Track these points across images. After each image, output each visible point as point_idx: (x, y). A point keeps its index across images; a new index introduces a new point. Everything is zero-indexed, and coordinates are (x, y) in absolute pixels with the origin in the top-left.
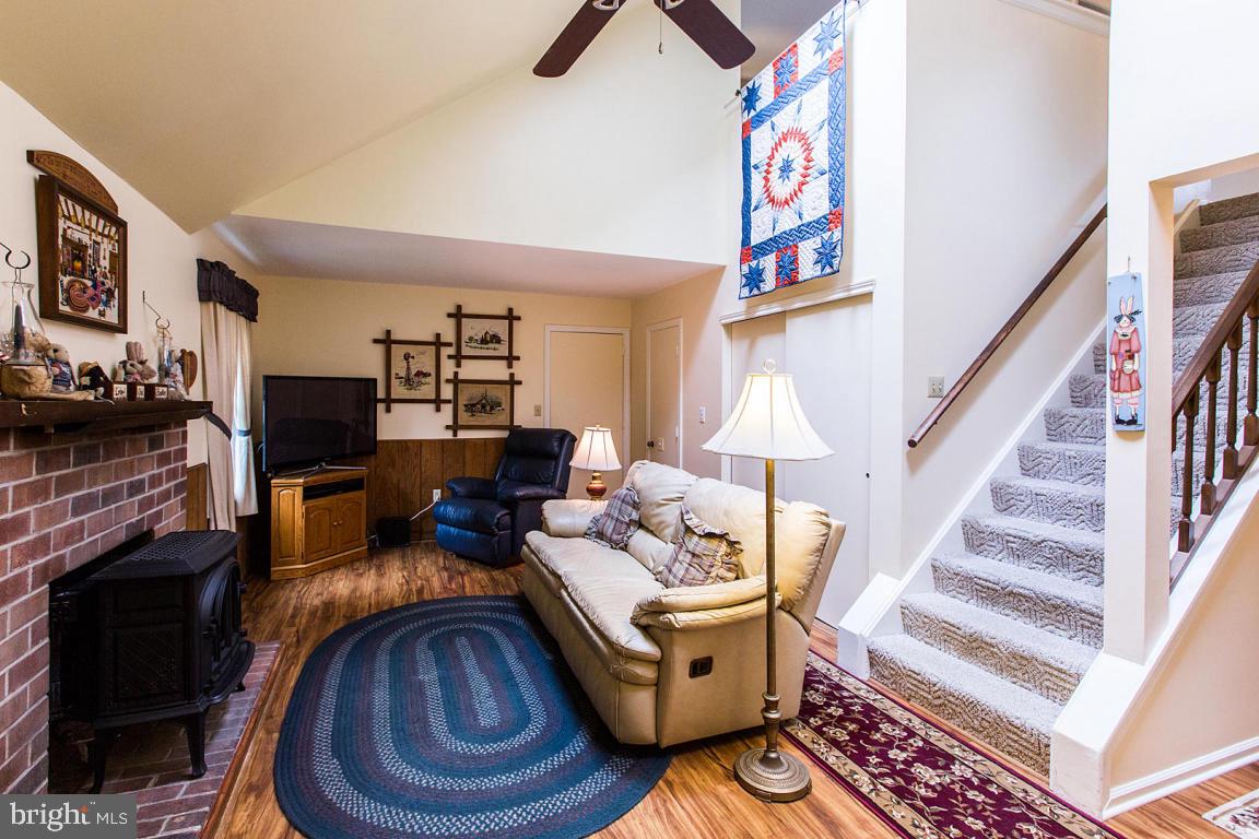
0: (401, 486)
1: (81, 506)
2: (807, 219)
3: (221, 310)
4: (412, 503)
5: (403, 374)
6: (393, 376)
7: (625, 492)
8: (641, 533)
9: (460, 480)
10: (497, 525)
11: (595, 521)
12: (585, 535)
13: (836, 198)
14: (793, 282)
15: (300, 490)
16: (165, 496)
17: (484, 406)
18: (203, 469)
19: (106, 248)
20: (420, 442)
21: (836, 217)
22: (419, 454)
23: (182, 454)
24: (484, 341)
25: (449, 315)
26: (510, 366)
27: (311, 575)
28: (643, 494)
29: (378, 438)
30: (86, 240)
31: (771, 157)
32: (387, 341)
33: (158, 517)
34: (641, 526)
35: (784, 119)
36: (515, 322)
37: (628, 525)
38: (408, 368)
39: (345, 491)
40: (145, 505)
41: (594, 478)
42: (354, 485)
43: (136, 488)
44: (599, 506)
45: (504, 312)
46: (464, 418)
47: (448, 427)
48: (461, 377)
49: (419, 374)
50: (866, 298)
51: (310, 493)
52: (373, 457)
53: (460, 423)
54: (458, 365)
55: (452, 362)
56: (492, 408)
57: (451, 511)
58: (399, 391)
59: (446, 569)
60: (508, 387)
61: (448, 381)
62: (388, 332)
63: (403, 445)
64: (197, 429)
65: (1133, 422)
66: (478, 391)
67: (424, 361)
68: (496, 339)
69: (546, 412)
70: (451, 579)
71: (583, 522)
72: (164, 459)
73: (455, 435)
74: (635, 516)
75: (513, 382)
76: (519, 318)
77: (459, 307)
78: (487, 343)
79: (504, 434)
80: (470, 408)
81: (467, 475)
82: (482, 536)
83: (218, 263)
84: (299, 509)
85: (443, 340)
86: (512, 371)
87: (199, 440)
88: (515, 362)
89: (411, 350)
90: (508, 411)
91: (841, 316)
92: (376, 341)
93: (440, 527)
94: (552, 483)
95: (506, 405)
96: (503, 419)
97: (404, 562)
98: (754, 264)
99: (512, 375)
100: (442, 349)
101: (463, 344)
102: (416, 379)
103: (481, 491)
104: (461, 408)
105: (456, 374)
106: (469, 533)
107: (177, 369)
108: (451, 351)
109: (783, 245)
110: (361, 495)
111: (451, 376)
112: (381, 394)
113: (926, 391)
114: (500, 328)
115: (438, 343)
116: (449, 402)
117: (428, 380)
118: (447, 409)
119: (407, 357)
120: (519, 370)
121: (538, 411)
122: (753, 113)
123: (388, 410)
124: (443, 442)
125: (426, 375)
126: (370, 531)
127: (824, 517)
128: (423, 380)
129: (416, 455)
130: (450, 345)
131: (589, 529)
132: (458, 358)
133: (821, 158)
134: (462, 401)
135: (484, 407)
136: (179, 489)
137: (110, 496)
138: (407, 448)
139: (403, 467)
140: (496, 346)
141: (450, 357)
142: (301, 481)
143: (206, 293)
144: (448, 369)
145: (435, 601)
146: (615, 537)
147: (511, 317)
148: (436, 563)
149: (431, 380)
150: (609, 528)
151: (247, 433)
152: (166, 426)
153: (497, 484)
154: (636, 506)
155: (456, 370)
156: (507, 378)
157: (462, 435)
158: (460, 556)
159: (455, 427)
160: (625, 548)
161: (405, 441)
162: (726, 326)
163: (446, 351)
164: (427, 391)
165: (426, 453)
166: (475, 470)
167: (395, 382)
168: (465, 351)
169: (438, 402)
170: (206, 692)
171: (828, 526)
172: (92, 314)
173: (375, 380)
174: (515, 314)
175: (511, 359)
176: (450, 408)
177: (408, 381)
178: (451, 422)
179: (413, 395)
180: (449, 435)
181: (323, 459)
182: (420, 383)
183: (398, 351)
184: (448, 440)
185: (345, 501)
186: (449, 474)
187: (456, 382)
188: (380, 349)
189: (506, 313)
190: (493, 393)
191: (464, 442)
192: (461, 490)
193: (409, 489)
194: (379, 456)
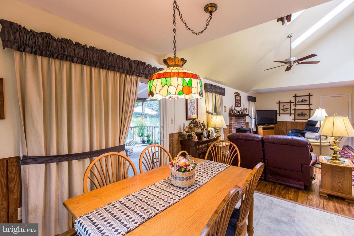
0: (282, 130)
1: (238, 123)
3: (250, 102)
5: (283, 109)
6: (281, 109)
9: (294, 130)
16: (244, 124)
17: (303, 115)
18: (248, 123)
19: (239, 99)
20: (287, 122)
22: (286, 124)
23: (246, 120)
24: (302, 101)
25: (293, 97)
26: (309, 106)
29: (278, 121)
32: (279, 103)
33: (243, 126)
38: (284, 108)
39: (270, 129)
40: (242, 125)
42: (273, 128)
43: (242, 123)
46: (297, 117)
47: (293, 119)
48: (296, 109)
49: (286, 109)
51: (264, 129)
52: (276, 124)
53: (296, 118)
54: (296, 107)
55: (294, 106)
56: (304, 115)
58: (282, 112)
60: (309, 111)
61: (293, 110)
62: (280, 101)
63: (283, 122)
64: (247, 117)
66: (301, 112)
67: (288, 106)
68: (305, 100)
71: (313, 137)
72: (244, 120)
75: (310, 110)
77: (296, 95)
78: (303, 101)
80: (299, 115)
83: (250, 96)
84: (262, 131)
85: (292, 102)
87: (247, 119)
88: (310, 105)
89: (284, 104)
90: (309, 116)
95: (308, 114)
96: (307, 118)
99: (310, 108)
101: (297, 102)
104: (296, 115)
105: (295, 108)
107: (245, 110)
108: (294, 104)
110: (273, 130)
111: (294, 109)
112: (278, 113)
114: (307, 98)
115: (291, 102)
116: (293, 114)
117: (288, 110)
118: (293, 116)
119: (283, 106)
120: (312, 107)
123: (280, 116)
124: (292, 122)
130: (294, 102)
131: (315, 138)
132: (295, 105)
134: (296, 114)
135: (302, 115)
136: (245, 124)
137: (240, 123)
138: (284, 123)
139: (283, 126)
140: (306, 102)
141: (293, 105)
142: (262, 127)
143: (249, 100)
144: (293, 107)
147: (310, 95)
149: (289, 110)
151: (254, 119)
152: (244, 117)
156: (309, 109)
157: (296, 121)
159: (295, 119)
163: (292, 104)
164: (288, 112)
165: (288, 124)
166: (299, 128)
167: (281, 110)
168: (297, 103)
169: (291, 114)
172: (238, 106)
173: (277, 110)
174: (311, 94)
175: (309, 104)
176: (294, 115)
177: (284, 110)
178: (294, 118)
179: (285, 113)
180: (293, 121)
181: (266, 124)
182: (286, 111)
183: (281, 105)
184: (293, 122)
185: (270, 131)
186: (293, 128)
187: (295, 110)
188: (278, 104)
189: (308, 95)
190: (305, 112)
191: (297, 122)
192: (294, 131)
193: (284, 131)
194: (278, 124)
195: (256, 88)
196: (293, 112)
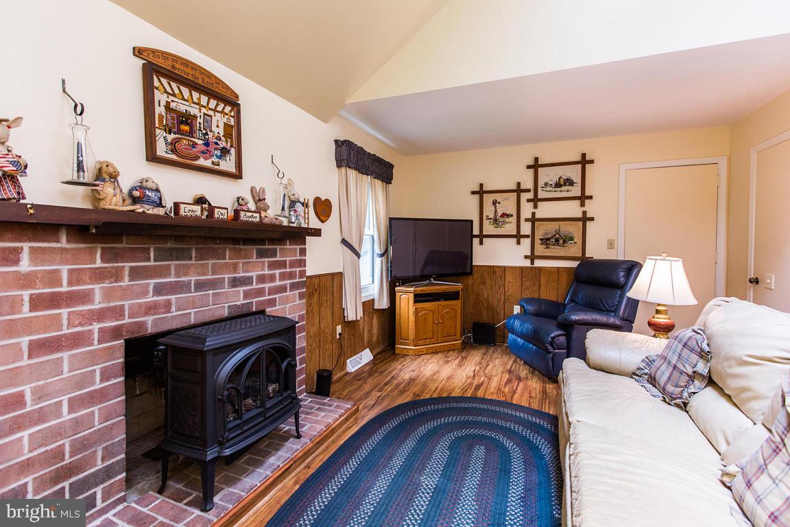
0: (490, 300)
1: (166, 289)
4: (498, 314)
5: (492, 216)
6: (485, 217)
7: (689, 333)
8: (709, 394)
9: (530, 301)
10: (551, 344)
11: (649, 361)
12: (633, 375)
15: (412, 296)
16: (282, 289)
17: (559, 239)
18: (338, 275)
19: (220, 120)
20: (505, 268)
22: (503, 276)
23: (300, 263)
24: (558, 185)
25: (529, 167)
26: (583, 205)
27: (419, 354)
28: (717, 341)
29: (474, 263)
30: (194, 110)
32: (481, 192)
33: (272, 303)
34: (710, 382)
36: (588, 166)
37: (692, 377)
38: (496, 211)
39: (446, 300)
40: (253, 294)
41: (658, 312)
42: (453, 296)
43: (240, 282)
44: (658, 345)
46: (540, 249)
47: (526, 257)
48: (537, 216)
49: (504, 215)
51: (419, 298)
52: (471, 277)
53: (536, 253)
54: (536, 207)
55: (531, 204)
56: (565, 242)
57: (517, 324)
58: (489, 228)
59: (510, 372)
60: (581, 223)
61: (527, 220)
62: (481, 185)
63: (492, 270)
66: (553, 227)
67: (508, 205)
68: (569, 182)
69: (620, 245)
70: (509, 381)
71: (633, 360)
72: (276, 265)
73: (532, 263)
74: (702, 368)
75: (585, 219)
76: (592, 162)
77: (537, 159)
78: (561, 186)
79: (574, 264)
80: (545, 241)
81: (543, 297)
82: (540, 350)
85: (522, 187)
86: (584, 209)
88: (587, 201)
89: (498, 197)
90: (580, 243)
92: (473, 193)
93: (511, 336)
94: (615, 311)
95: (578, 239)
96: (575, 250)
97: (483, 358)
99: (584, 213)
100: (522, 194)
101: (540, 189)
102: (501, 220)
103: (549, 312)
104: (538, 242)
105: (534, 214)
106: (531, 345)
107: (298, 207)
108: (530, 195)
110: (457, 304)
111: (530, 216)
112: (476, 231)
114: (574, 173)
115: (519, 190)
116: (527, 236)
117: (510, 219)
118: (526, 243)
119: (495, 203)
120: (591, 208)
121: (611, 244)
123: (481, 243)
124: (522, 269)
125: (509, 216)
126: (463, 333)
128: (507, 220)
129: (501, 278)
130: (528, 191)
131: (639, 369)
134: (538, 236)
135: (557, 240)
136: (297, 286)
137: (205, 285)
138: (495, 273)
139: (492, 285)
140: (570, 188)
141: (529, 201)
142: (412, 289)
144: (527, 209)
146: (670, 388)
147: (584, 161)
148: (505, 364)
149: (513, 220)
150: (663, 375)
151: (382, 255)
153: (564, 306)
154: (704, 355)
155: (534, 210)
156: (580, 215)
157: (539, 263)
158: (526, 363)
159: (532, 257)
160: (684, 406)
161: (493, 267)
163: (525, 196)
164: (510, 228)
165: (509, 277)
166: (550, 293)
167: (486, 222)
168: (541, 195)
169: (518, 237)
170: (221, 444)
173: (472, 221)
174: (588, 158)
175: (583, 198)
176: (528, 241)
177: (495, 221)
178: (529, 253)
179: (499, 231)
180: (527, 263)
181: (431, 276)
182: (504, 222)
183: (488, 199)
184: (527, 268)
185: (444, 307)
186: (527, 295)
187: (533, 220)
188: (476, 198)
189: (578, 158)
190: (566, 228)
191: (540, 269)
192: (530, 308)
193: (496, 304)
194: (476, 275)
195: (363, 94)
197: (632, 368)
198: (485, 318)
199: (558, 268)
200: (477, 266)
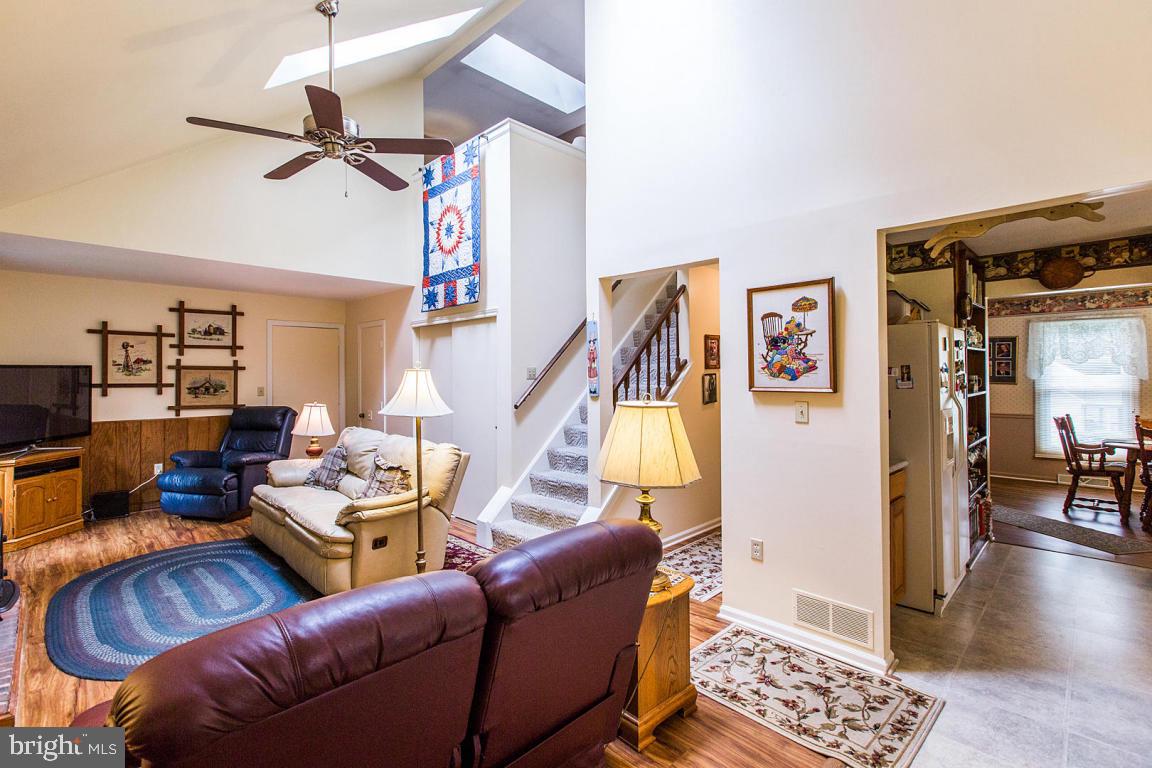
0: (119, 462)
2: (461, 266)
4: (131, 477)
5: (121, 361)
6: (110, 363)
7: (336, 449)
8: (348, 476)
9: (185, 453)
10: (225, 487)
11: (313, 473)
12: (304, 484)
13: (476, 256)
14: (454, 304)
15: (10, 471)
17: (210, 388)
20: (141, 422)
21: (476, 268)
22: (138, 432)
24: (207, 333)
25: (171, 310)
26: (234, 354)
27: (23, 547)
28: (350, 449)
29: (93, 420)
31: (441, 220)
32: (103, 332)
34: (348, 472)
35: (448, 196)
36: (238, 317)
37: (339, 472)
38: (127, 356)
39: (60, 469)
41: (312, 442)
42: (72, 463)
44: (316, 463)
45: (227, 308)
46: (187, 399)
47: (170, 408)
48: (182, 364)
49: (138, 361)
50: (493, 319)
51: (21, 473)
52: (87, 438)
53: (183, 404)
54: (181, 354)
55: (175, 350)
56: (216, 391)
57: (177, 480)
58: (115, 376)
59: (173, 528)
60: (232, 372)
61: (170, 367)
62: (105, 323)
63: (121, 426)
65: (595, 392)
66: (201, 376)
67: (145, 349)
68: (220, 331)
69: (269, 392)
70: (179, 534)
71: (303, 475)
73: (178, 414)
74: (344, 465)
75: (236, 368)
76: (242, 314)
77: (182, 303)
78: (211, 334)
79: (229, 412)
80: (194, 390)
81: (191, 448)
82: (209, 497)
84: (10, 488)
85: (164, 331)
86: (235, 358)
88: (238, 351)
89: (130, 340)
90: (232, 391)
91: (481, 328)
92: (91, 332)
93: (165, 495)
94: (275, 450)
95: (230, 387)
96: (227, 399)
97: (127, 529)
98: (431, 289)
99: (235, 362)
100: (164, 339)
101: (186, 335)
102: (135, 366)
103: (207, 461)
104: (184, 391)
105: (178, 361)
106: (196, 497)
108: (174, 341)
109: (448, 279)
110: (77, 473)
111: (174, 363)
112: (96, 379)
113: (526, 376)
114: (225, 322)
115: (159, 334)
116: (171, 385)
117: (148, 366)
118: (169, 395)
119: (125, 346)
120: (242, 358)
121: (261, 392)
122: (429, 187)
123: (105, 394)
124: (164, 421)
125: (146, 362)
126: (85, 507)
127: (457, 452)
128: (143, 367)
129: (136, 433)
130: (173, 335)
131: (308, 479)
132: (181, 347)
133: (469, 231)
134: (185, 384)
135: (207, 389)
138: (125, 429)
139: (121, 445)
140: (220, 337)
141: (172, 346)
142: (12, 462)
144: (170, 357)
145: (166, 551)
146: (328, 482)
147: (234, 313)
148: (162, 526)
149: (153, 367)
150: (323, 479)
153: (222, 454)
154: (344, 458)
155: (179, 357)
156: (231, 364)
157: (184, 414)
158: (185, 517)
159: (178, 407)
160: (336, 489)
161: (124, 422)
162: (415, 328)
163: (166, 341)
164: (148, 375)
165: (146, 432)
166: (199, 443)
167: (110, 367)
168: (188, 341)
169: (159, 386)
171: (459, 456)
173: (90, 367)
174: (238, 310)
175: (234, 348)
176: (172, 391)
177: (127, 367)
178: (173, 404)
179: (132, 380)
180: (172, 415)
181: (34, 441)
182: (140, 370)
183: (115, 343)
184: (171, 420)
185: (60, 478)
186: (171, 449)
187: (178, 368)
188: (95, 339)
189: (230, 310)
190: (216, 377)
191: (187, 420)
192: (187, 460)
193: (127, 465)
194: (95, 436)
196: (169, 377)
197: (304, 479)
198: (111, 485)
199: (209, 418)
200: (98, 423)
